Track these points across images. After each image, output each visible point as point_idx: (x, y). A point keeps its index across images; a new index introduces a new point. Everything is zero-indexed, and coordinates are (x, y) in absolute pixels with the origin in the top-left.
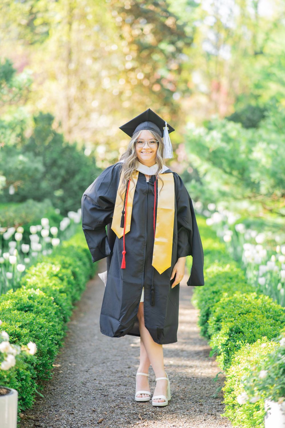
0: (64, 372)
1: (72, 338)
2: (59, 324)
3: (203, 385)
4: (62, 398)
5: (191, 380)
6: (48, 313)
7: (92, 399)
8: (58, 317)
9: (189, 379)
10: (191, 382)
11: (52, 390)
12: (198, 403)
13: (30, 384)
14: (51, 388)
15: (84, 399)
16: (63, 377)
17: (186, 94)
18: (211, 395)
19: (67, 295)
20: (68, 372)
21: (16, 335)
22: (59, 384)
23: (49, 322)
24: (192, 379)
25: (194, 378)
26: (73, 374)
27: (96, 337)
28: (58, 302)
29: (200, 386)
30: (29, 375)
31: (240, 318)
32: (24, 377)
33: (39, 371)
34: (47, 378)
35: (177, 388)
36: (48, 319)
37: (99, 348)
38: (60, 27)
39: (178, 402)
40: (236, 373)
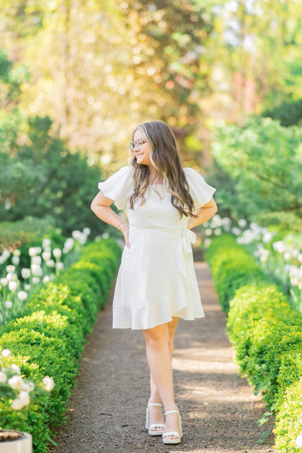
0: (78, 416)
1: (85, 377)
2: (70, 359)
3: (246, 430)
4: (78, 447)
5: (231, 424)
6: (58, 346)
7: (114, 447)
8: (69, 352)
9: (229, 423)
10: (231, 426)
11: (66, 437)
12: (241, 450)
13: (42, 429)
14: (64, 435)
15: (104, 447)
16: (77, 422)
17: (206, 93)
18: (256, 440)
19: (78, 326)
20: (83, 416)
21: (24, 371)
22: (73, 430)
23: (59, 357)
24: (232, 422)
25: (234, 421)
26: (89, 418)
27: (113, 376)
28: (68, 334)
29: (242, 431)
30: (41, 418)
31: (289, 348)
32: (35, 421)
33: (51, 414)
34: (60, 423)
35: (215, 433)
36: (59, 353)
37: (118, 389)
38: (55, 16)
39: (217, 449)
40: (290, 412)
